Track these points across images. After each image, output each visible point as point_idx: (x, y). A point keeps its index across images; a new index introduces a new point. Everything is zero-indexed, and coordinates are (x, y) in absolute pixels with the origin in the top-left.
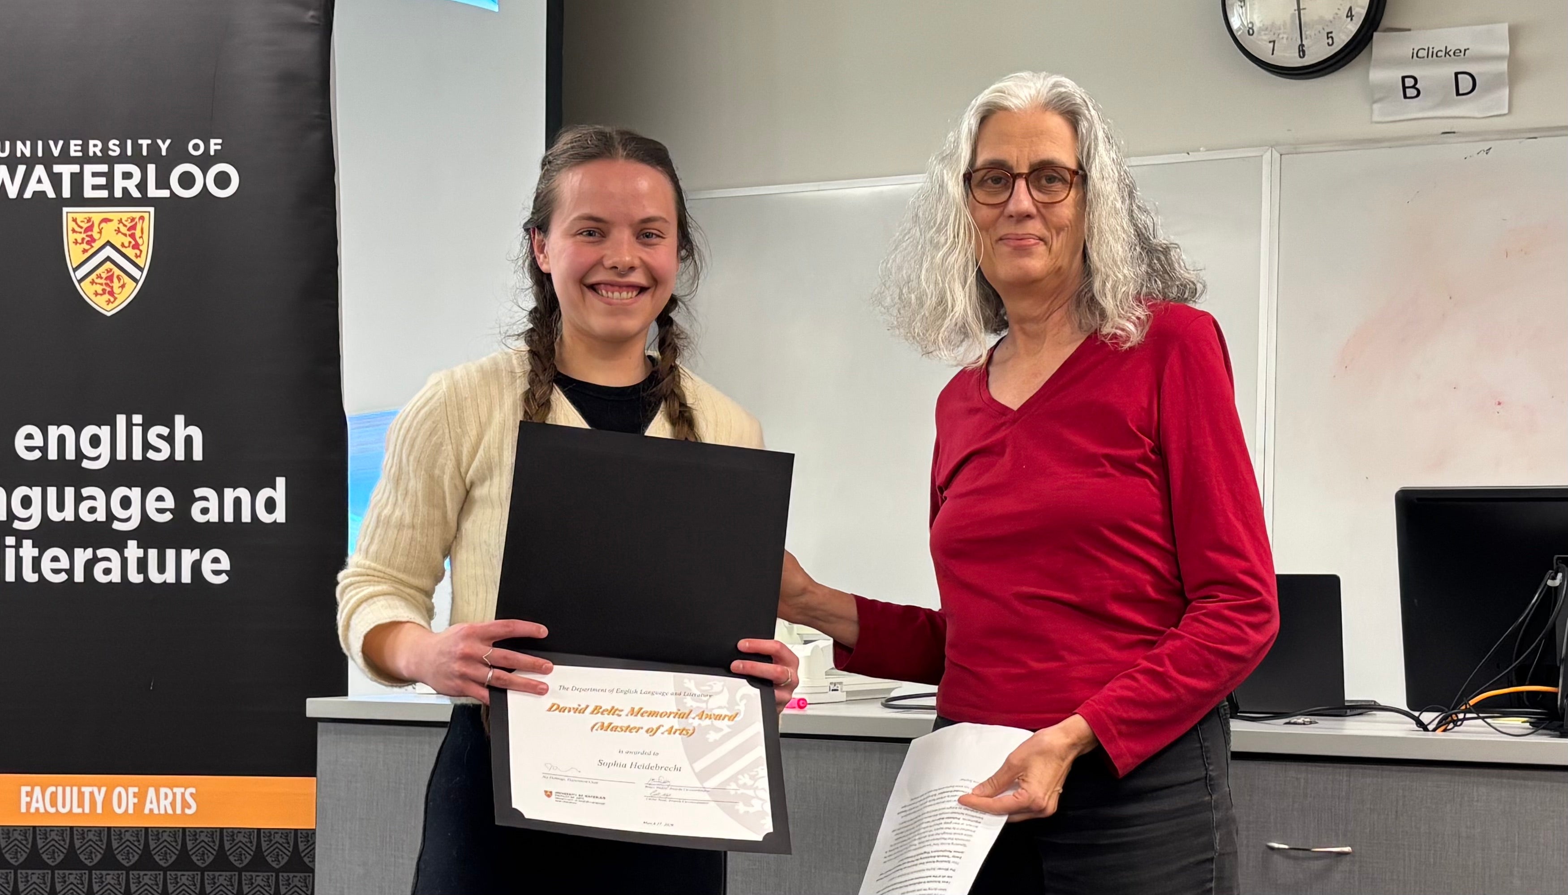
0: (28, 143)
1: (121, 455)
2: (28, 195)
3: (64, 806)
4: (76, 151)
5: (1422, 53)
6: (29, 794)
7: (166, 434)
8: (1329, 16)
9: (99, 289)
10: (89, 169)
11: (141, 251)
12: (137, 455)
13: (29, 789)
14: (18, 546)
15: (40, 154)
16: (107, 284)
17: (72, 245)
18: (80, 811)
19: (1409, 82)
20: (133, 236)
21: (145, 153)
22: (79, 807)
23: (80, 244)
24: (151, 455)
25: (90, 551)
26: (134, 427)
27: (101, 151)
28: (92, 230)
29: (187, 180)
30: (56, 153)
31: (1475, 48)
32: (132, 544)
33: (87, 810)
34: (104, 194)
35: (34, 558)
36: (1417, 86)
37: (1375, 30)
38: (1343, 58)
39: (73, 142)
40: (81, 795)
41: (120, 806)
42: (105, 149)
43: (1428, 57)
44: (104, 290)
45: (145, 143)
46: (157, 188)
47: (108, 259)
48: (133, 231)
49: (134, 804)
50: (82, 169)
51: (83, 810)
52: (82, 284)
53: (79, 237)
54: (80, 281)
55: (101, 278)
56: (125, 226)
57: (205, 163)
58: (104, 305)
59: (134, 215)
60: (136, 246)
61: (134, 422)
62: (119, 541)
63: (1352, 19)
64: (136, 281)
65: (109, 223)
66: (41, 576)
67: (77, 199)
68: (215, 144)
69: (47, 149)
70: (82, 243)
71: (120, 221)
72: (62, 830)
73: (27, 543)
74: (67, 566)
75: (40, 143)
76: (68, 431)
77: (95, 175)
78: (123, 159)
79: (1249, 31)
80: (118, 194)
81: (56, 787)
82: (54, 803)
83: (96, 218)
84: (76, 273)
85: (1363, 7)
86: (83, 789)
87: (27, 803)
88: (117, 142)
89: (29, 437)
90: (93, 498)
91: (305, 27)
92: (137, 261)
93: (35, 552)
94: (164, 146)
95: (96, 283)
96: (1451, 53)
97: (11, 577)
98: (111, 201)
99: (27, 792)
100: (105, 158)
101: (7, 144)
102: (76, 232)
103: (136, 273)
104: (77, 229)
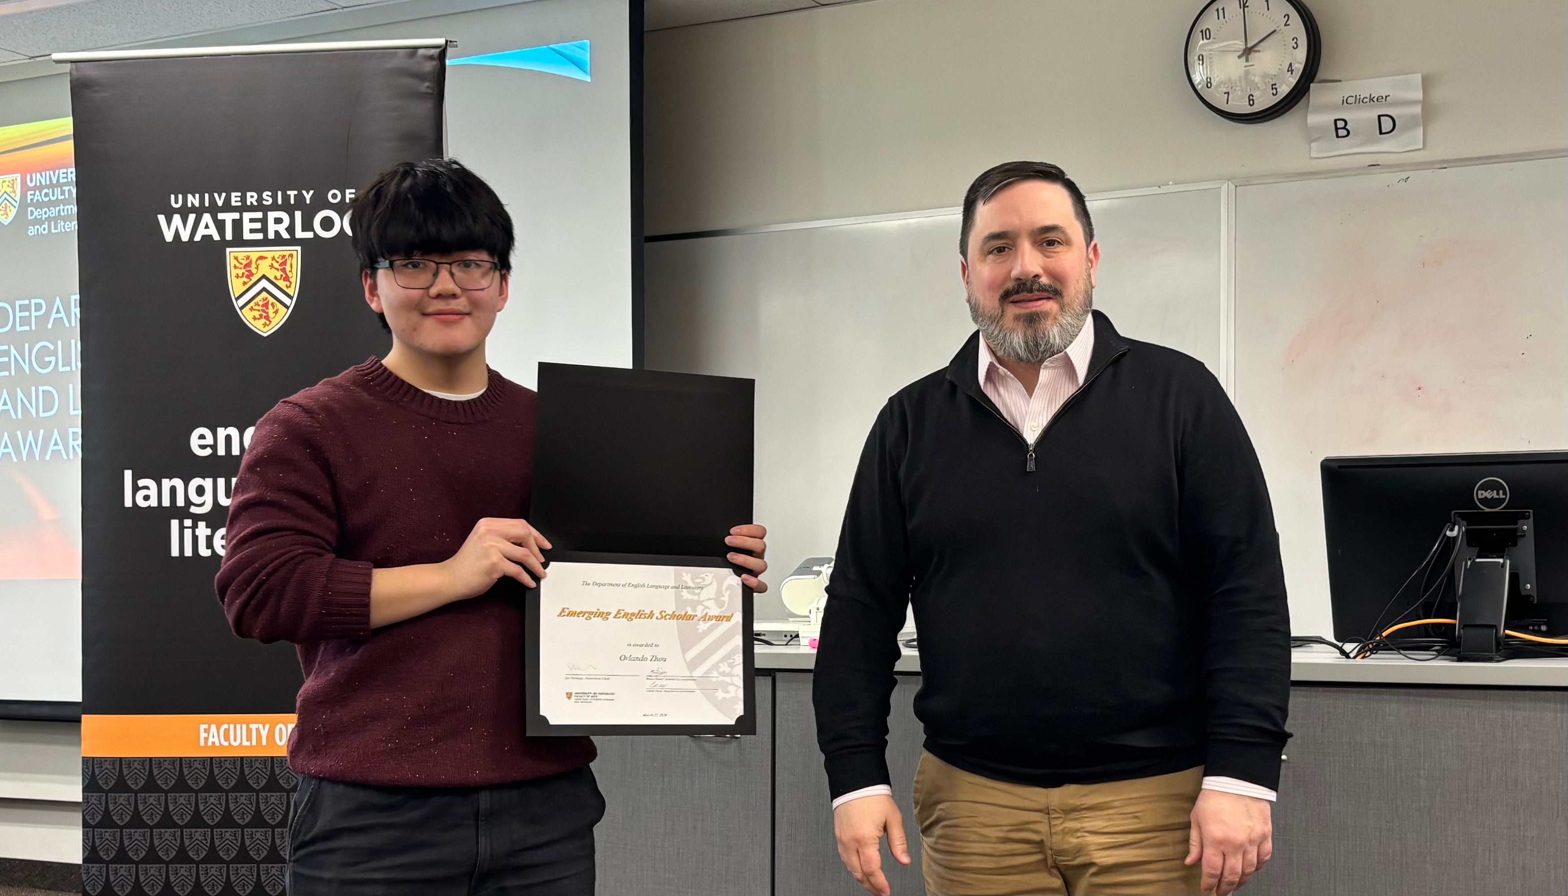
0: (197, 196)
2: (197, 238)
3: (235, 740)
4: (236, 201)
5: (1351, 100)
6: (207, 731)
8: (1273, 71)
9: (257, 314)
10: (247, 216)
11: (291, 283)
13: (206, 726)
14: (194, 527)
15: (207, 204)
16: (263, 311)
17: (234, 279)
18: (248, 744)
19: (1341, 124)
20: (284, 270)
21: (292, 202)
22: (247, 741)
23: (241, 277)
27: (256, 201)
28: (250, 266)
29: (327, 224)
30: (220, 203)
31: (1396, 94)
33: (254, 743)
34: (260, 236)
35: (207, 536)
36: (1347, 127)
37: (1312, 81)
38: (1286, 105)
39: (233, 194)
40: (249, 731)
41: (281, 740)
42: (260, 199)
43: (1355, 103)
44: (261, 315)
45: (292, 193)
46: (302, 231)
47: (264, 289)
48: (284, 266)
50: (241, 216)
51: (251, 743)
52: (243, 311)
53: (240, 272)
54: (241, 308)
55: (259, 305)
56: (278, 262)
57: (341, 209)
58: (261, 328)
59: (285, 253)
60: (287, 279)
63: (1292, 73)
64: (287, 307)
65: (264, 260)
66: (214, 552)
67: (239, 241)
68: (350, 193)
69: (212, 201)
70: (243, 276)
71: (273, 258)
72: (234, 760)
73: (202, 525)
75: (207, 195)
76: (233, 431)
77: (252, 220)
78: (275, 207)
79: (1207, 84)
80: (271, 236)
81: (229, 724)
82: (227, 738)
83: (254, 257)
84: (238, 302)
85: (1300, 63)
86: (251, 726)
87: (205, 738)
88: (270, 194)
89: (202, 437)
91: (423, 96)
92: (288, 291)
93: (209, 532)
94: (308, 196)
95: (255, 310)
96: (1375, 99)
97: (188, 552)
98: (265, 242)
99: (205, 729)
100: (260, 207)
101: (180, 196)
102: (238, 268)
103: (287, 301)
104: (238, 265)
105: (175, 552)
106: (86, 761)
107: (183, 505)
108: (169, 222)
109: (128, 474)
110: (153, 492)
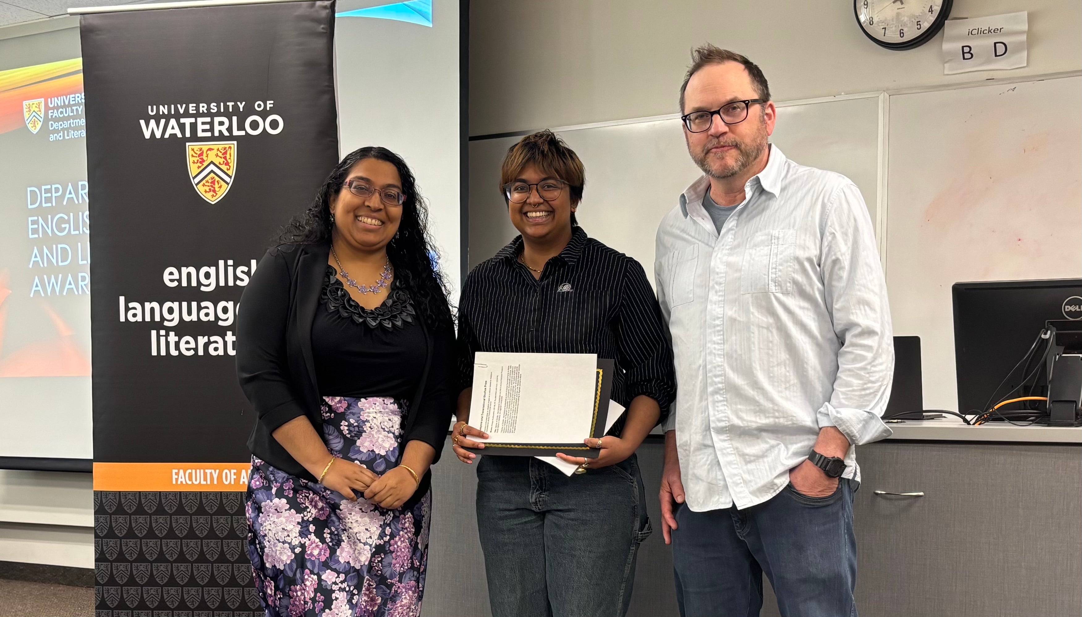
0: (166, 106)
1: (222, 283)
2: (167, 136)
3: (196, 480)
4: (192, 110)
5: (974, 32)
6: (177, 474)
7: (246, 271)
8: (918, 12)
9: (208, 189)
10: (200, 120)
11: (230, 167)
12: (231, 283)
13: (177, 471)
14: (167, 335)
15: (173, 113)
16: (212, 186)
17: (191, 164)
18: (205, 483)
19: (966, 50)
20: (225, 158)
21: (231, 110)
22: (204, 481)
24: (239, 283)
25: (206, 337)
26: (229, 267)
27: (206, 110)
28: (202, 155)
29: (254, 125)
30: (182, 111)
31: (1006, 28)
32: (229, 333)
33: (209, 483)
34: (209, 134)
35: (176, 342)
36: (971, 52)
37: (946, 19)
38: (927, 37)
39: (191, 105)
40: (205, 474)
41: (226, 481)
42: (209, 109)
43: (978, 34)
44: (210, 189)
45: (230, 104)
46: (238, 130)
47: (212, 171)
48: (225, 155)
49: (234, 479)
50: (196, 120)
51: (207, 482)
53: (196, 159)
54: (197, 185)
55: (208, 182)
56: (221, 152)
57: (264, 114)
58: (210, 198)
59: (226, 146)
60: (227, 164)
61: (228, 264)
62: (222, 332)
63: (932, 13)
64: (228, 184)
65: (212, 151)
66: (180, 352)
67: (194, 138)
68: (270, 104)
69: (177, 109)
70: (197, 162)
71: (218, 150)
72: (195, 494)
73: (172, 334)
74: (194, 347)
75: (173, 106)
76: (192, 270)
77: (203, 123)
78: (219, 114)
79: (870, 23)
80: (217, 134)
81: (192, 469)
82: (190, 479)
83: (205, 149)
84: (195, 180)
85: (939, 5)
86: (207, 471)
87: (176, 479)
88: (215, 104)
89: (171, 274)
90: (207, 308)
91: (320, 35)
92: (228, 172)
93: (176, 339)
94: (241, 107)
95: (206, 185)
96: (992, 31)
97: (163, 353)
98: (213, 138)
99: (176, 473)
100: (209, 114)
101: (155, 107)
102: (194, 157)
103: (227, 179)
104: (194, 155)
105: (154, 353)
106: (96, 493)
107: (159, 320)
108: (147, 125)
109: (122, 299)
110: (139, 312)
